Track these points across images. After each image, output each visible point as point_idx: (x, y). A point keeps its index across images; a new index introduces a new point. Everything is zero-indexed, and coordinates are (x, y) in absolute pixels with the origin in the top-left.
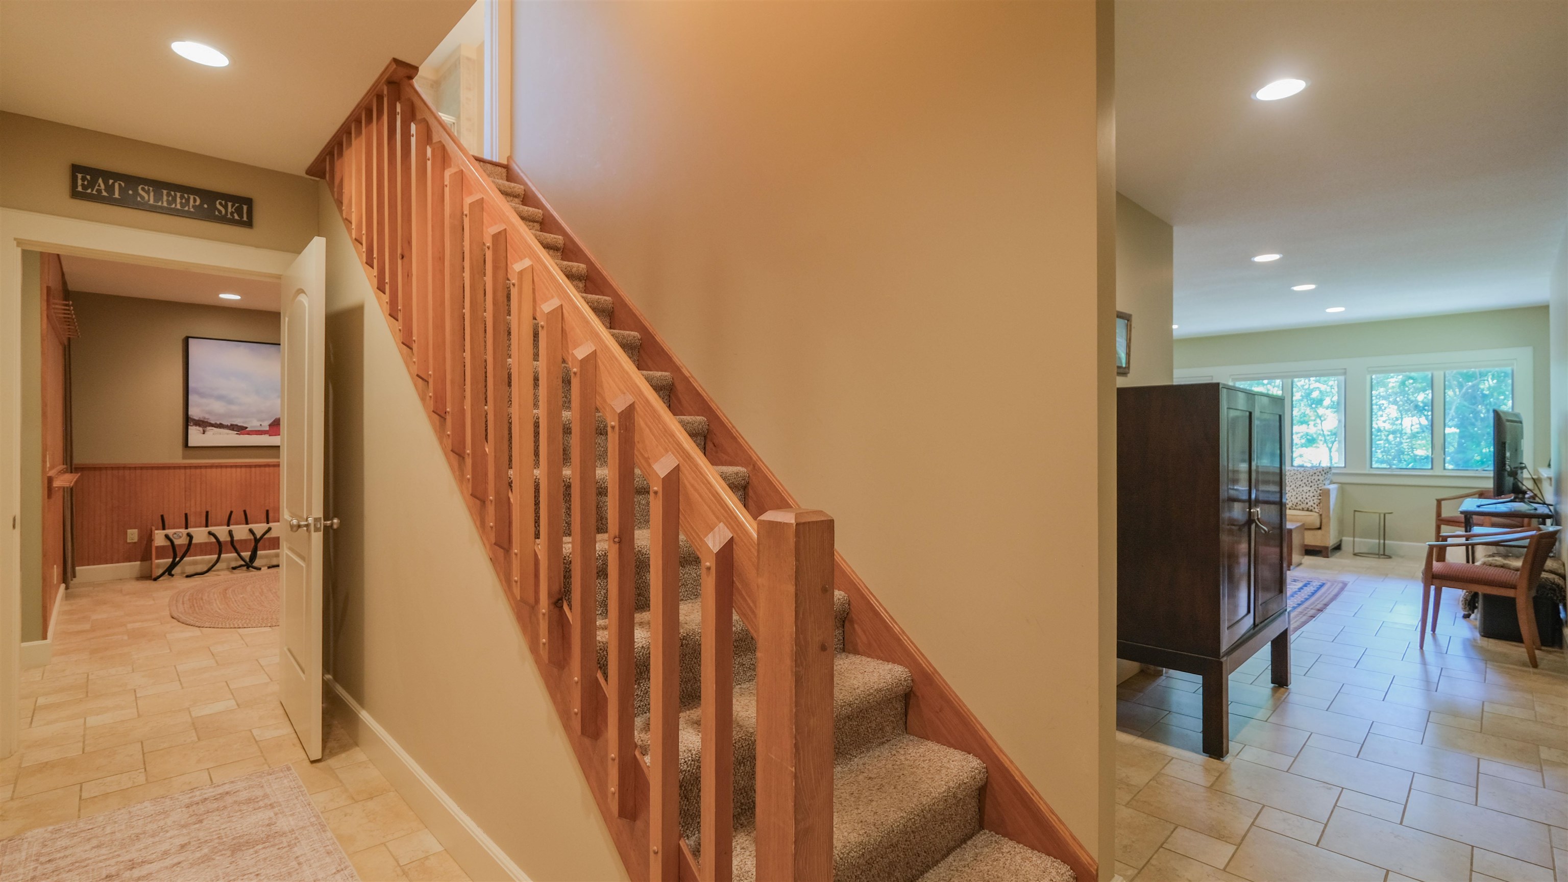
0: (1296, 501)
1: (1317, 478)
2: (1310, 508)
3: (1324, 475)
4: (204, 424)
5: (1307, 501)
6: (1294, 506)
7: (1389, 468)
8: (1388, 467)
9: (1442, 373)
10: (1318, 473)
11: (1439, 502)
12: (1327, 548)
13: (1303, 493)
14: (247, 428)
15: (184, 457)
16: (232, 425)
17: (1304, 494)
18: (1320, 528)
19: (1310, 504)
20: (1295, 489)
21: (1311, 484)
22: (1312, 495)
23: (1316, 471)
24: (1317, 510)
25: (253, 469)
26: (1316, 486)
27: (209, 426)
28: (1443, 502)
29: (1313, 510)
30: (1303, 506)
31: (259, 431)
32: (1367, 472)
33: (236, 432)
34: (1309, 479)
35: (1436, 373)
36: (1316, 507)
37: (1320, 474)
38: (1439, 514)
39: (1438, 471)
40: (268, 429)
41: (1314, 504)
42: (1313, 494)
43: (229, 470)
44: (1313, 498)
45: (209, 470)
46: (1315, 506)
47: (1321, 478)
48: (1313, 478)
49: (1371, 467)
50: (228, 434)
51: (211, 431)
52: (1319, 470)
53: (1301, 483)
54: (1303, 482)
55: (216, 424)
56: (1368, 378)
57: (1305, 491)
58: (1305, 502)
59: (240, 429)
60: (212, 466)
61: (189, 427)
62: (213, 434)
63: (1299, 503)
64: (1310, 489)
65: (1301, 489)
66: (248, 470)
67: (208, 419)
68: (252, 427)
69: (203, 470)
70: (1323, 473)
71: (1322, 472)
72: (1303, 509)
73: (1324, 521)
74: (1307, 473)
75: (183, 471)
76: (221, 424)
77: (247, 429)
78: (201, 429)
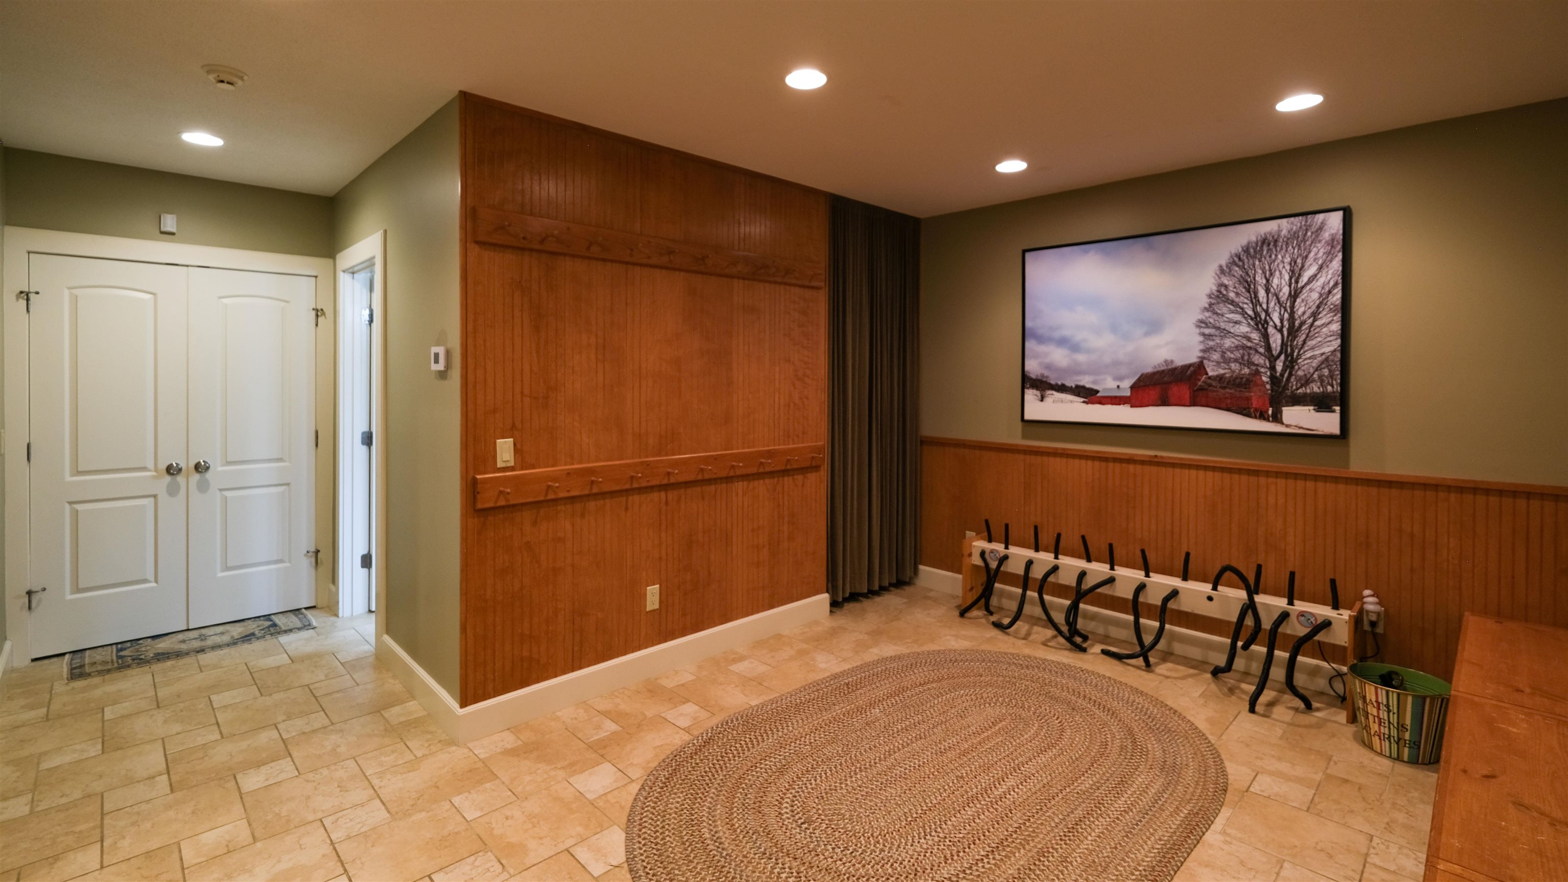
4: (1042, 386)
14: (1097, 392)
15: (1024, 437)
16: (1077, 387)
25: (1111, 465)
27: (1049, 389)
31: (1116, 397)
33: (1082, 400)
40: (1128, 394)
43: (1077, 461)
45: (1051, 459)
50: (1071, 402)
51: (1054, 396)
55: (1057, 385)
59: (1089, 395)
60: (1055, 453)
61: (1026, 390)
62: (1053, 402)
66: (1104, 464)
67: (1047, 377)
68: (1105, 390)
69: (1045, 459)
75: (1022, 457)
76: (1063, 385)
77: (1098, 395)
78: (1038, 393)
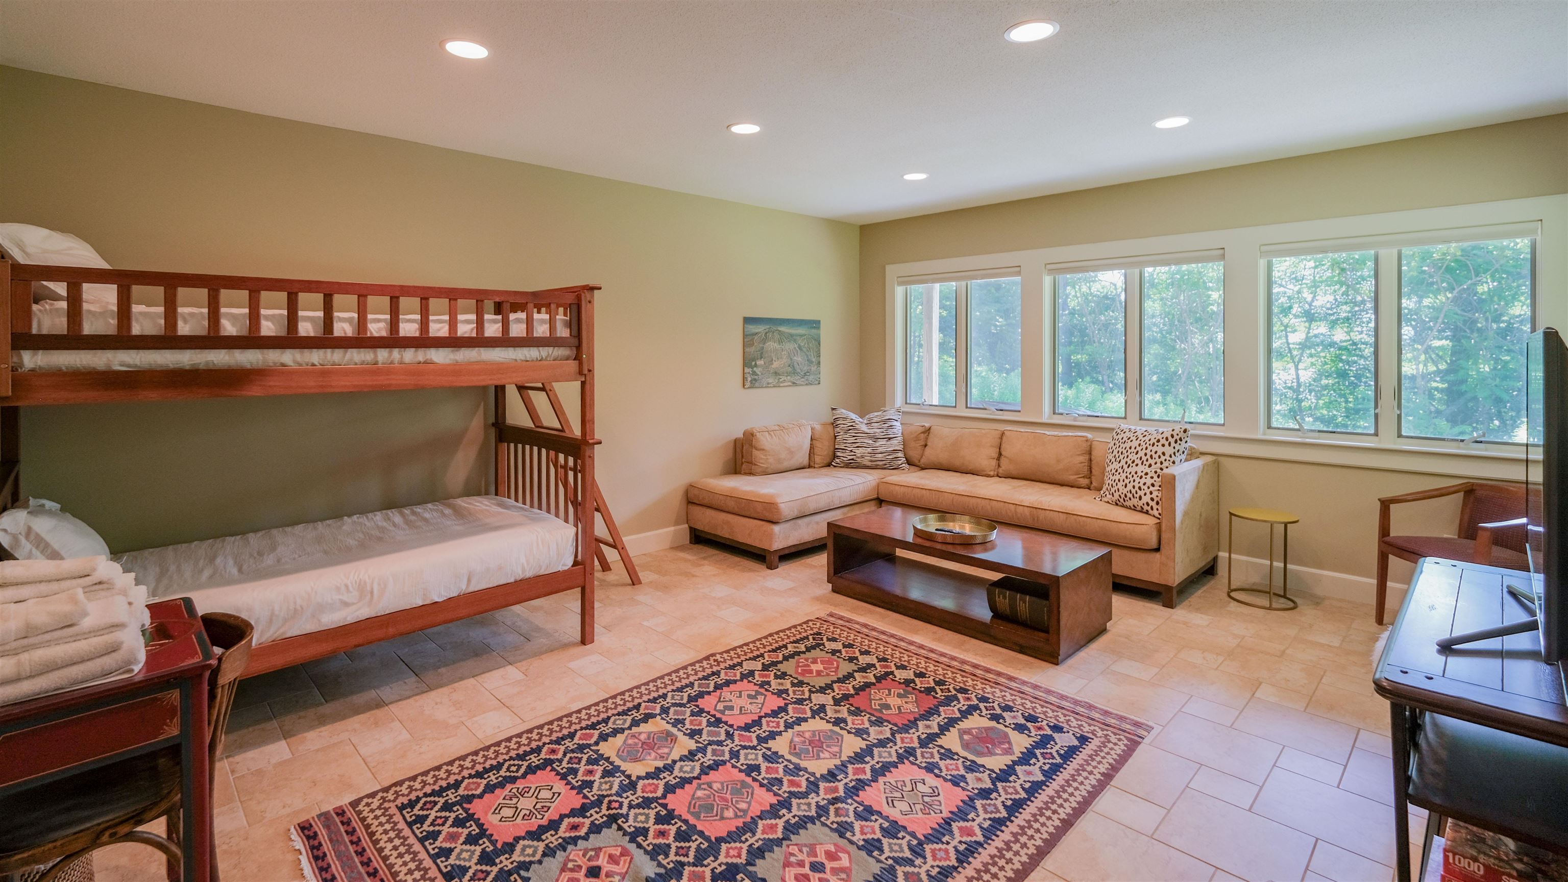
0: (1125, 491)
1: (1160, 450)
2: (1146, 507)
3: (1173, 444)
5: (1140, 493)
6: (1122, 500)
7: (1298, 430)
8: (1297, 427)
9: (1395, 252)
10: (1163, 441)
11: (1386, 505)
12: (1169, 588)
13: (1135, 476)
17: (1138, 480)
18: (1158, 550)
19: (1146, 499)
20: (1125, 467)
21: (1150, 461)
22: (1149, 482)
23: (1160, 437)
24: (1156, 513)
26: (1159, 465)
28: (1393, 507)
29: (1150, 512)
30: (1135, 501)
32: (1260, 436)
34: (1148, 451)
35: (1383, 252)
36: (1155, 507)
37: (1167, 443)
38: (1384, 530)
39: (1387, 441)
41: (1152, 499)
42: (1152, 481)
44: (1152, 488)
46: (1153, 504)
47: (1169, 450)
48: (1155, 449)
49: (1269, 427)
52: (1165, 435)
53: (1134, 457)
54: (1139, 456)
56: (1262, 263)
57: (1139, 474)
58: (1138, 496)
63: (1129, 495)
64: (1148, 470)
65: (1133, 469)
70: (1172, 441)
71: (1170, 439)
72: (1134, 508)
73: (1164, 536)
74: (1147, 439)
